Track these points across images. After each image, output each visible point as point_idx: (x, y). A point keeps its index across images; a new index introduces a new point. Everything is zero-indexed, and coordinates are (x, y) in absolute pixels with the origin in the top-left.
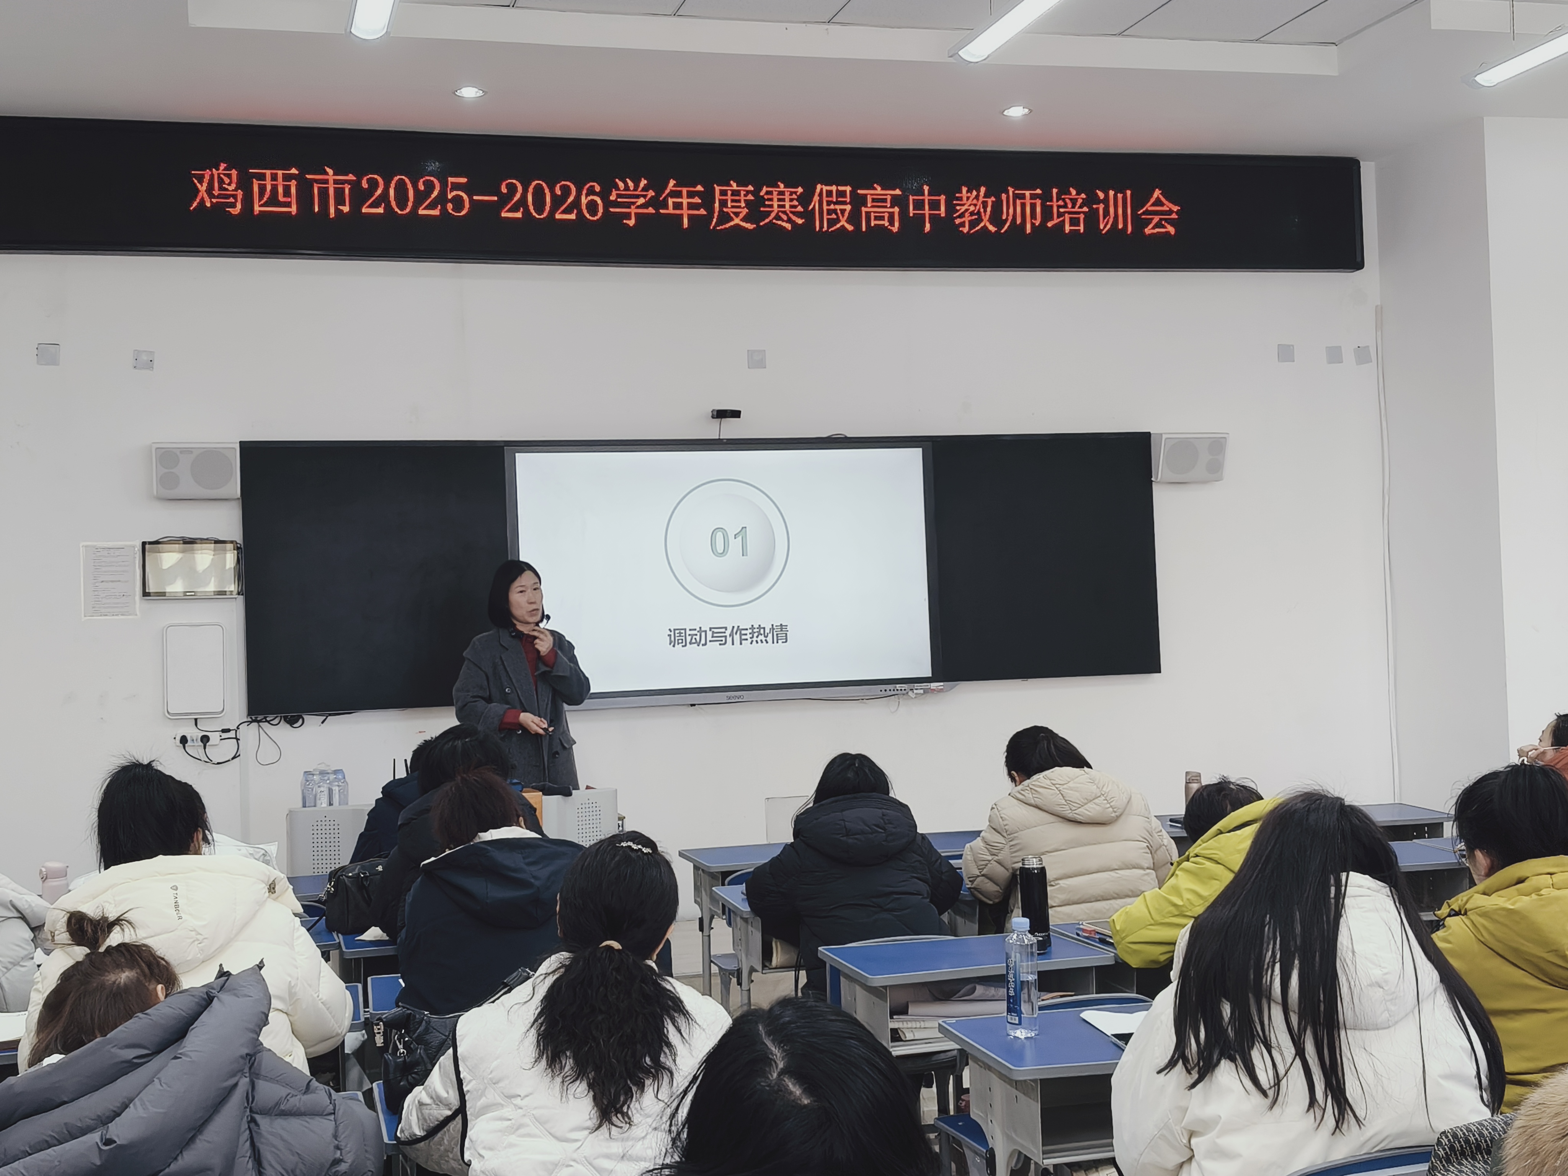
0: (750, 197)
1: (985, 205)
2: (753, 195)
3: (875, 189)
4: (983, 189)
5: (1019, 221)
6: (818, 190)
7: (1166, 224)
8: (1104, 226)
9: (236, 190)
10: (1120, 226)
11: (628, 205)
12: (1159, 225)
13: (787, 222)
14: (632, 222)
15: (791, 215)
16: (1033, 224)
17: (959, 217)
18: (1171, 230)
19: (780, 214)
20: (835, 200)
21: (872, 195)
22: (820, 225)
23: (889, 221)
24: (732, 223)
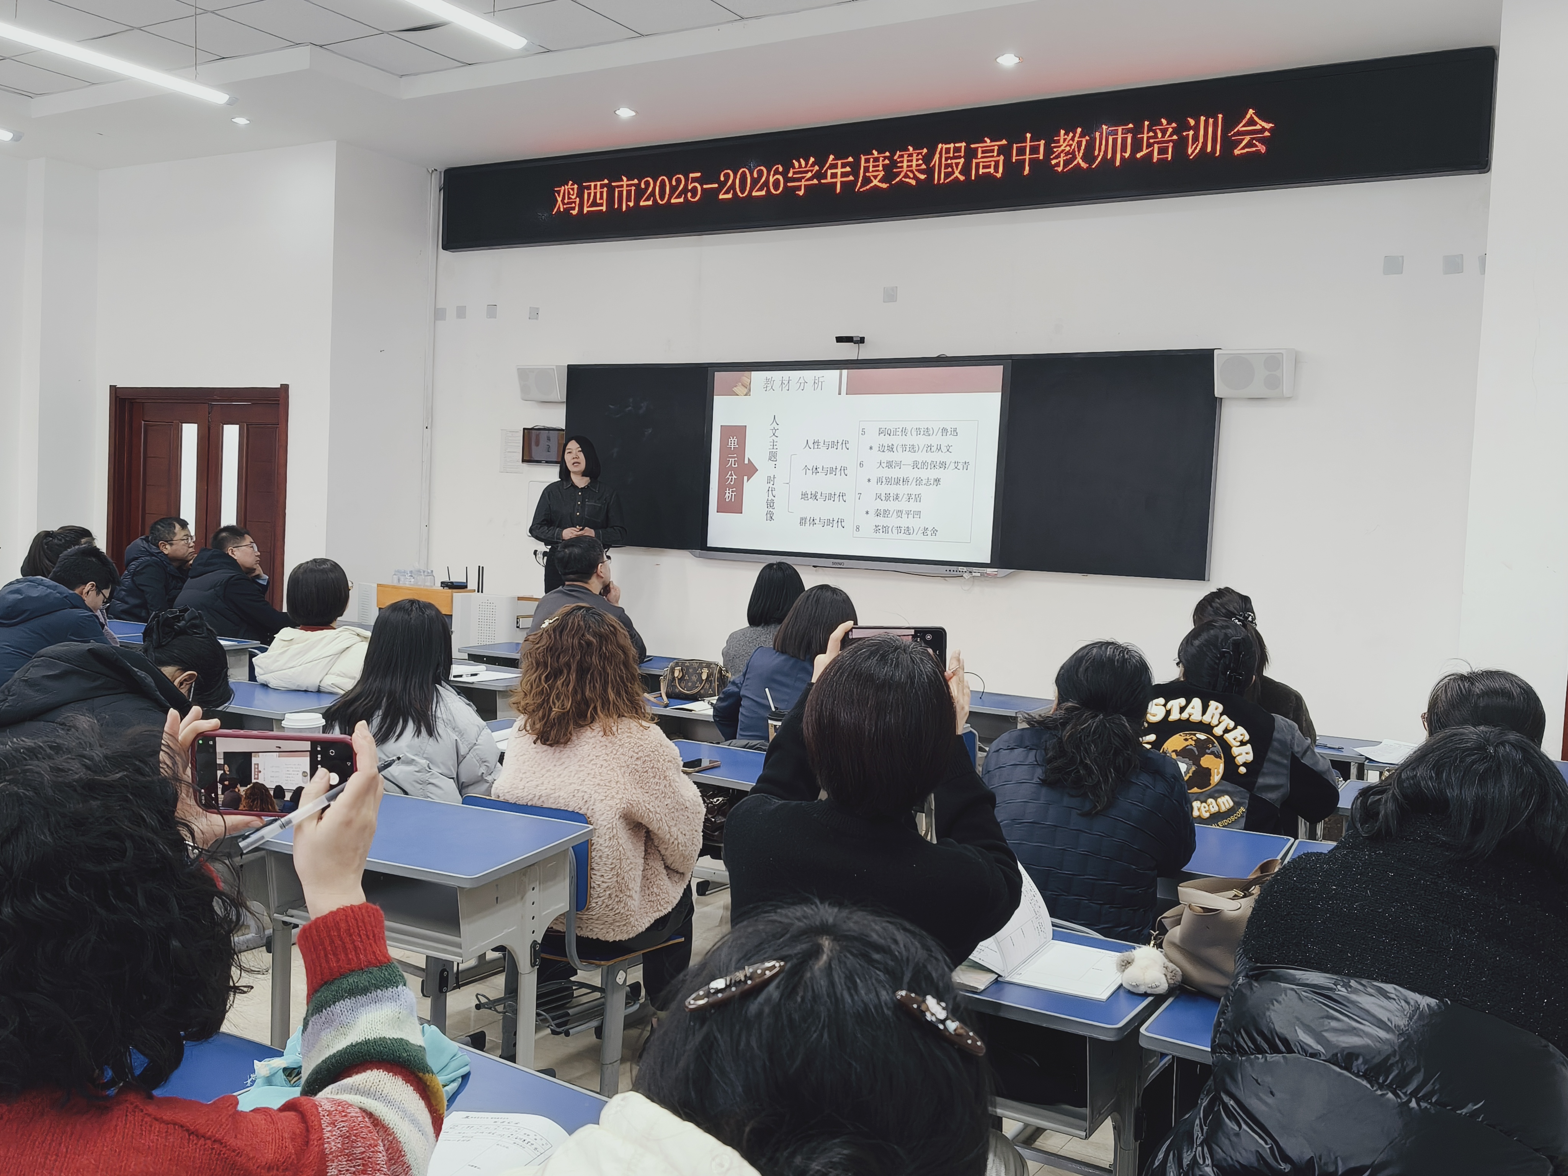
0: (887, 162)
1: (1079, 144)
2: (889, 160)
3: (986, 142)
4: (1079, 130)
5: (1109, 156)
6: (939, 150)
7: (1257, 143)
8: (1192, 150)
9: (575, 198)
10: (1209, 149)
11: (799, 179)
12: (1250, 144)
13: (912, 179)
14: (801, 193)
15: (916, 173)
16: (1122, 157)
17: (1054, 158)
18: (1262, 148)
19: (908, 173)
20: (951, 155)
21: (982, 147)
22: (939, 178)
23: (994, 169)
24: (872, 185)
